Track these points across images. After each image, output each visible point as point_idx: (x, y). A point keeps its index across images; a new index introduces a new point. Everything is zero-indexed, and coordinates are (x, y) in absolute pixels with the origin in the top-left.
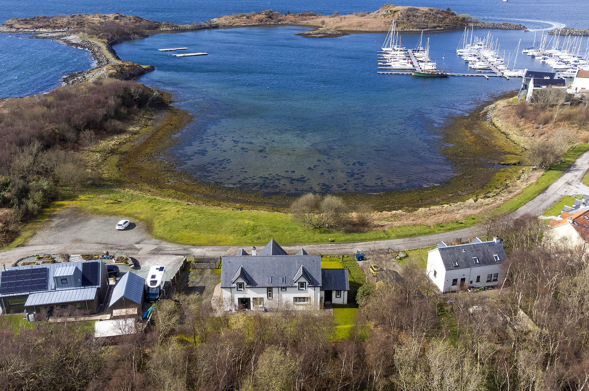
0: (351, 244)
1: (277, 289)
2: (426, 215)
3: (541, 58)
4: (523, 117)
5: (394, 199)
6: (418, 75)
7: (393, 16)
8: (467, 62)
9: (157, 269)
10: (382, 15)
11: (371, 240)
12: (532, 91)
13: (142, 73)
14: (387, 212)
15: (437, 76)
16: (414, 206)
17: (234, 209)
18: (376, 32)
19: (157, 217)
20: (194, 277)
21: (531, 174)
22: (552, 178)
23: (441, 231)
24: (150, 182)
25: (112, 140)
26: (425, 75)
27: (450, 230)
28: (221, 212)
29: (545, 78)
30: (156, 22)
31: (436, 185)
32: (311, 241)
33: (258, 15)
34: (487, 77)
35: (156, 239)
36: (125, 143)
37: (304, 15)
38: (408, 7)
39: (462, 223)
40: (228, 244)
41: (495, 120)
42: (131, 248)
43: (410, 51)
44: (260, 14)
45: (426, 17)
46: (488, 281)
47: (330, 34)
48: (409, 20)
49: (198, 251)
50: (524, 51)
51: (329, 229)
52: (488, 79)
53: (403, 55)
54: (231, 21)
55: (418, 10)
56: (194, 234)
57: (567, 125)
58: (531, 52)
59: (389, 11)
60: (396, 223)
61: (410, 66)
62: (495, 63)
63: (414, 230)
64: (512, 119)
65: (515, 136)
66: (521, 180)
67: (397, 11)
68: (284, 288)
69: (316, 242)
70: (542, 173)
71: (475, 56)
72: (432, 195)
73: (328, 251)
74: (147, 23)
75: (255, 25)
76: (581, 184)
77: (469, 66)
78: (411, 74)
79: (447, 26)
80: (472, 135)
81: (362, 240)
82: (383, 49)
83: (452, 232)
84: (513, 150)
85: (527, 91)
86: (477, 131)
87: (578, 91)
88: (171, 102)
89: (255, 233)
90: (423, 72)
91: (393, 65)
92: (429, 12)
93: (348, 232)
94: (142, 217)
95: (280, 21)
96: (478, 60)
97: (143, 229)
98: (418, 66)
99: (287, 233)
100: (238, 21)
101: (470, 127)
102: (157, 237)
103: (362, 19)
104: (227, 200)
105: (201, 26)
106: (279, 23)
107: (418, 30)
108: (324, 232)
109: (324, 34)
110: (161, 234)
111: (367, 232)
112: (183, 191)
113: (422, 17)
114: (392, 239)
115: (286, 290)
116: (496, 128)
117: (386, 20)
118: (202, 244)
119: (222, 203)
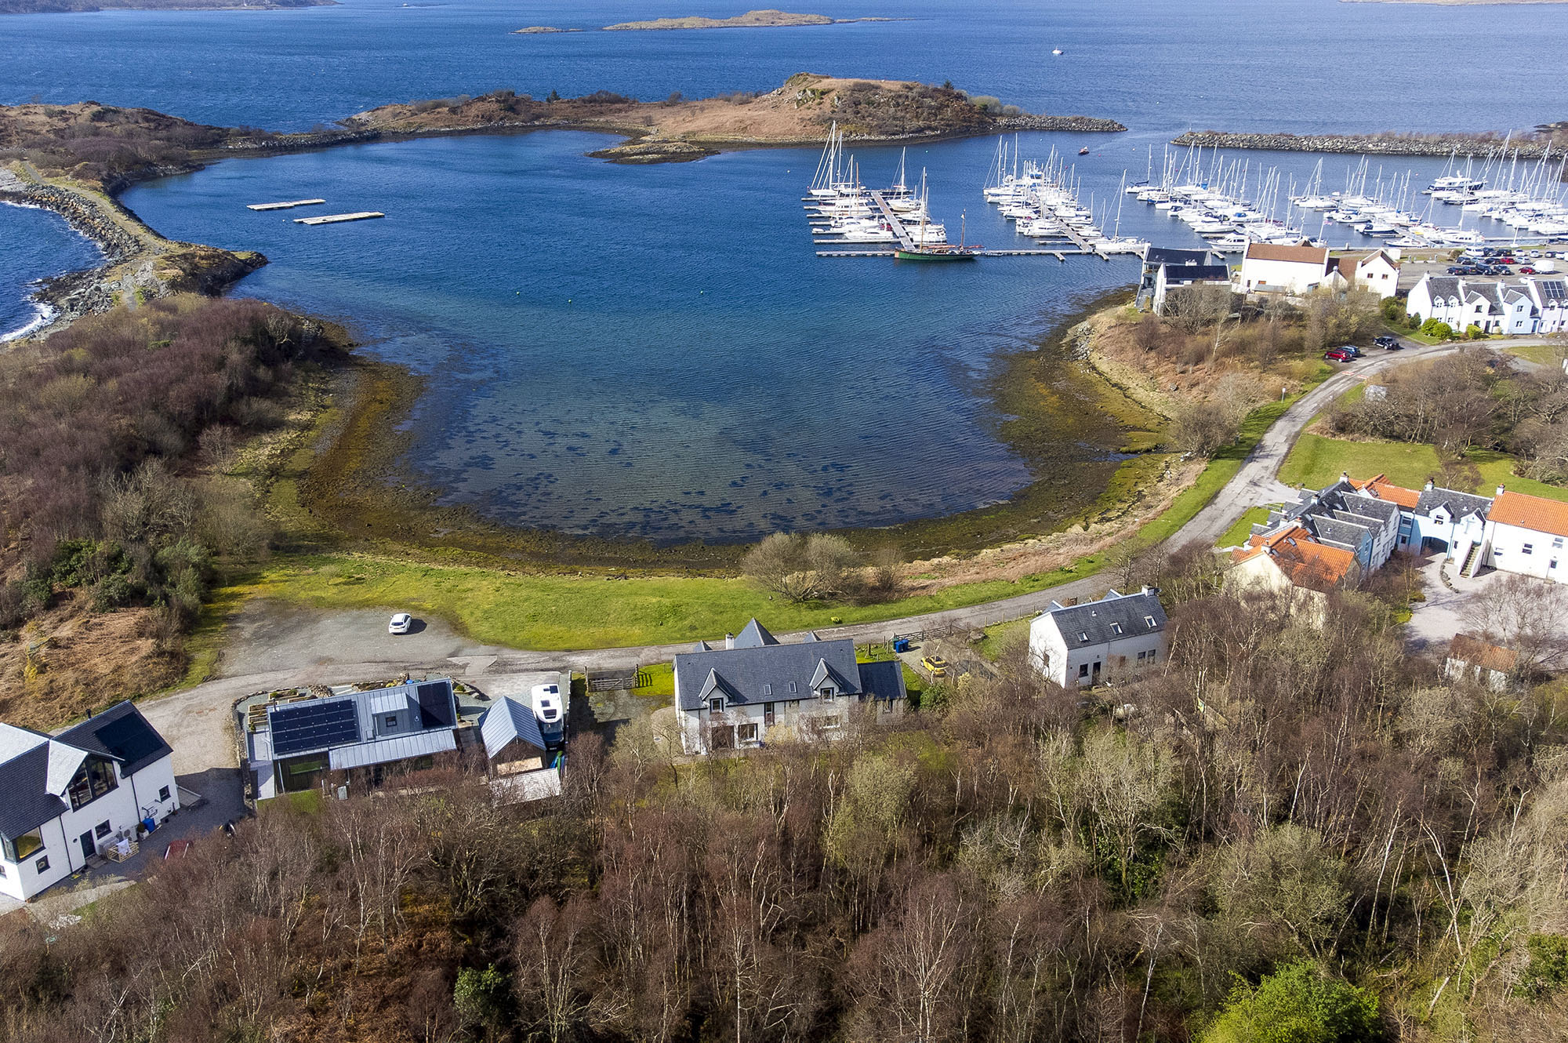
0: (875, 625)
2: (998, 562)
3: (1168, 206)
4: (1151, 349)
5: (926, 537)
7: (820, 104)
8: (1012, 220)
9: (543, 691)
10: (791, 101)
12: (1164, 292)
13: (242, 271)
14: (922, 562)
15: (952, 258)
16: (970, 546)
17: (610, 578)
19: (460, 603)
20: (600, 705)
21: (1182, 469)
22: (1225, 473)
24: (395, 535)
25: (261, 445)
26: (925, 258)
27: (1051, 585)
28: (586, 585)
30: (211, 128)
31: (1001, 502)
32: (797, 625)
33: (479, 104)
34: (1061, 258)
35: (485, 645)
36: (294, 450)
37: (594, 101)
38: (850, 82)
39: (1071, 571)
41: (1095, 357)
42: (445, 665)
43: (877, 195)
44: (484, 100)
45: (898, 105)
46: (1139, 665)
47: (674, 152)
48: (858, 113)
49: (585, 661)
50: (1129, 189)
51: (822, 600)
53: (866, 208)
54: (411, 120)
55: (877, 88)
56: (557, 629)
57: (1239, 365)
58: (1145, 193)
60: (948, 581)
61: (885, 235)
62: (1074, 220)
63: (986, 591)
64: (1131, 355)
65: (1141, 392)
66: (1165, 482)
67: (829, 91)
69: (807, 626)
70: (1204, 465)
71: (1028, 204)
74: (189, 131)
75: (474, 130)
76: (1277, 482)
77: (1018, 229)
79: (948, 125)
80: (1053, 393)
81: (895, 617)
82: (814, 192)
83: (1056, 589)
84: (1140, 421)
85: (1154, 291)
86: (1061, 385)
87: (1253, 287)
88: (351, 345)
90: (919, 251)
92: (904, 92)
93: (863, 603)
94: (428, 605)
95: (538, 117)
96: (1034, 216)
97: (446, 630)
99: (744, 613)
100: (426, 120)
102: (485, 642)
103: (743, 112)
104: (583, 560)
105: (335, 135)
106: (537, 123)
107: (883, 137)
108: (817, 607)
109: (658, 153)
110: (491, 635)
111: (898, 600)
112: (479, 549)
113: (889, 105)
114: (948, 610)
115: (798, 705)
116: (1101, 374)
117: (804, 113)
118: (585, 648)
119: (577, 566)
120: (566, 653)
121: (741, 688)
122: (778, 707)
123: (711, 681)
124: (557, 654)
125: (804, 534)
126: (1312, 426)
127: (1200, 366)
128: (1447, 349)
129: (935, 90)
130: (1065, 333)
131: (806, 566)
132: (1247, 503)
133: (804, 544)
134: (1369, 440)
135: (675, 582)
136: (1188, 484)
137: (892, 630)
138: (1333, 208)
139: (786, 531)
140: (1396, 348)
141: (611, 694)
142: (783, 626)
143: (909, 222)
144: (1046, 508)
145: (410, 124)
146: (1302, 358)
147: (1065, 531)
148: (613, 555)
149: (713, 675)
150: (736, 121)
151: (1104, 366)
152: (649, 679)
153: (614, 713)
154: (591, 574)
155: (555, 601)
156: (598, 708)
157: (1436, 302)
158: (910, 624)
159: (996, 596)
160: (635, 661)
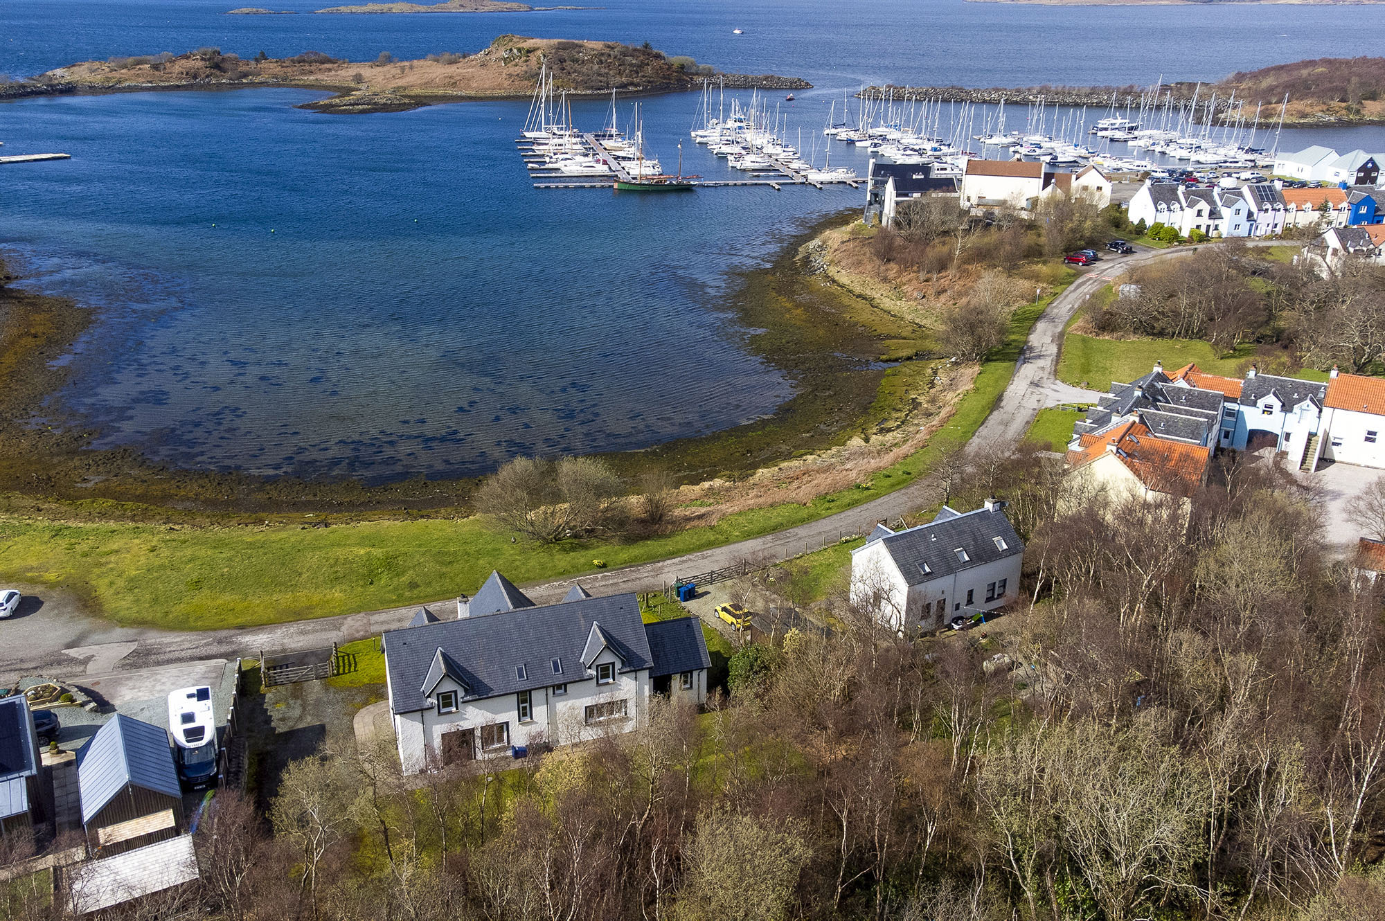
0: (649, 567)
1: (543, 692)
2: (778, 483)
3: (868, 143)
4: (889, 260)
5: (689, 458)
6: (627, 187)
7: (527, 61)
8: (723, 157)
9: (190, 696)
10: (499, 60)
11: (690, 551)
12: (893, 204)
14: (691, 487)
15: (670, 188)
16: (741, 466)
17: (306, 526)
18: (493, 98)
19: (97, 571)
20: (281, 706)
21: (952, 374)
22: (1001, 376)
23: (834, 511)
24: (28, 487)
26: (643, 188)
27: (850, 505)
28: (273, 537)
29: (914, 177)
31: (765, 417)
32: (550, 573)
33: (183, 61)
34: (777, 187)
35: (123, 627)
37: (304, 61)
38: (556, 41)
39: (868, 489)
40: (337, 610)
41: (832, 271)
42: (56, 660)
43: (590, 137)
44: (188, 58)
45: (601, 62)
46: (989, 600)
47: (385, 104)
48: (564, 69)
49: (262, 641)
50: (827, 131)
51: (580, 539)
52: (779, 190)
53: (579, 146)
54: (110, 75)
55: (581, 46)
56: (226, 598)
57: (983, 272)
58: (843, 133)
59: (515, 51)
60: (727, 508)
61: (601, 169)
62: (782, 156)
63: (776, 516)
64: (869, 267)
65: (887, 301)
66: (938, 388)
67: (534, 50)
68: (561, 688)
69: (564, 574)
70: (977, 368)
71: (735, 143)
72: (768, 440)
73: (601, 589)
75: (178, 86)
76: (1058, 382)
77: (730, 164)
78: (611, 187)
79: (649, 82)
80: (797, 306)
81: (671, 555)
82: (527, 134)
84: (894, 330)
85: (883, 206)
86: (804, 298)
88: (8, 278)
89: (398, 575)
90: (637, 182)
91: (563, 169)
92: (607, 51)
93: (630, 540)
94: (51, 576)
95: (245, 75)
96: (744, 152)
97: (69, 609)
98: (619, 168)
99: (481, 562)
100: (126, 76)
101: (786, 289)
102: (123, 622)
103: (453, 70)
104: (273, 506)
105: (23, 87)
106: (244, 81)
107: (589, 92)
108: (573, 548)
109: (368, 104)
110: (134, 613)
111: (672, 534)
112: (139, 498)
113: (593, 63)
114: (735, 543)
115: (566, 691)
116: (842, 286)
117: (512, 70)
118: (265, 622)
119: (264, 515)
120: (237, 632)
121: (483, 673)
122: (537, 696)
123: (438, 667)
124: (224, 633)
125: (552, 459)
126: (1075, 326)
127: (943, 274)
128: (1176, 251)
129: (635, 50)
130: (797, 251)
131: (557, 497)
132: (1035, 405)
133: (552, 471)
134: (1133, 338)
135: (391, 527)
136: (967, 388)
137: (671, 573)
138: (1015, 144)
139: (528, 455)
140: (1129, 252)
141: (297, 689)
142: (531, 575)
143: (624, 158)
144: (815, 422)
145: (108, 79)
146: (1045, 263)
147: (844, 444)
148: (312, 498)
149: (441, 658)
150: (445, 77)
151: (843, 278)
152: (352, 661)
153: (301, 716)
154: (282, 522)
155: (230, 560)
156: (278, 710)
157: (1159, 208)
158: (692, 564)
159: (789, 522)
160: (333, 637)
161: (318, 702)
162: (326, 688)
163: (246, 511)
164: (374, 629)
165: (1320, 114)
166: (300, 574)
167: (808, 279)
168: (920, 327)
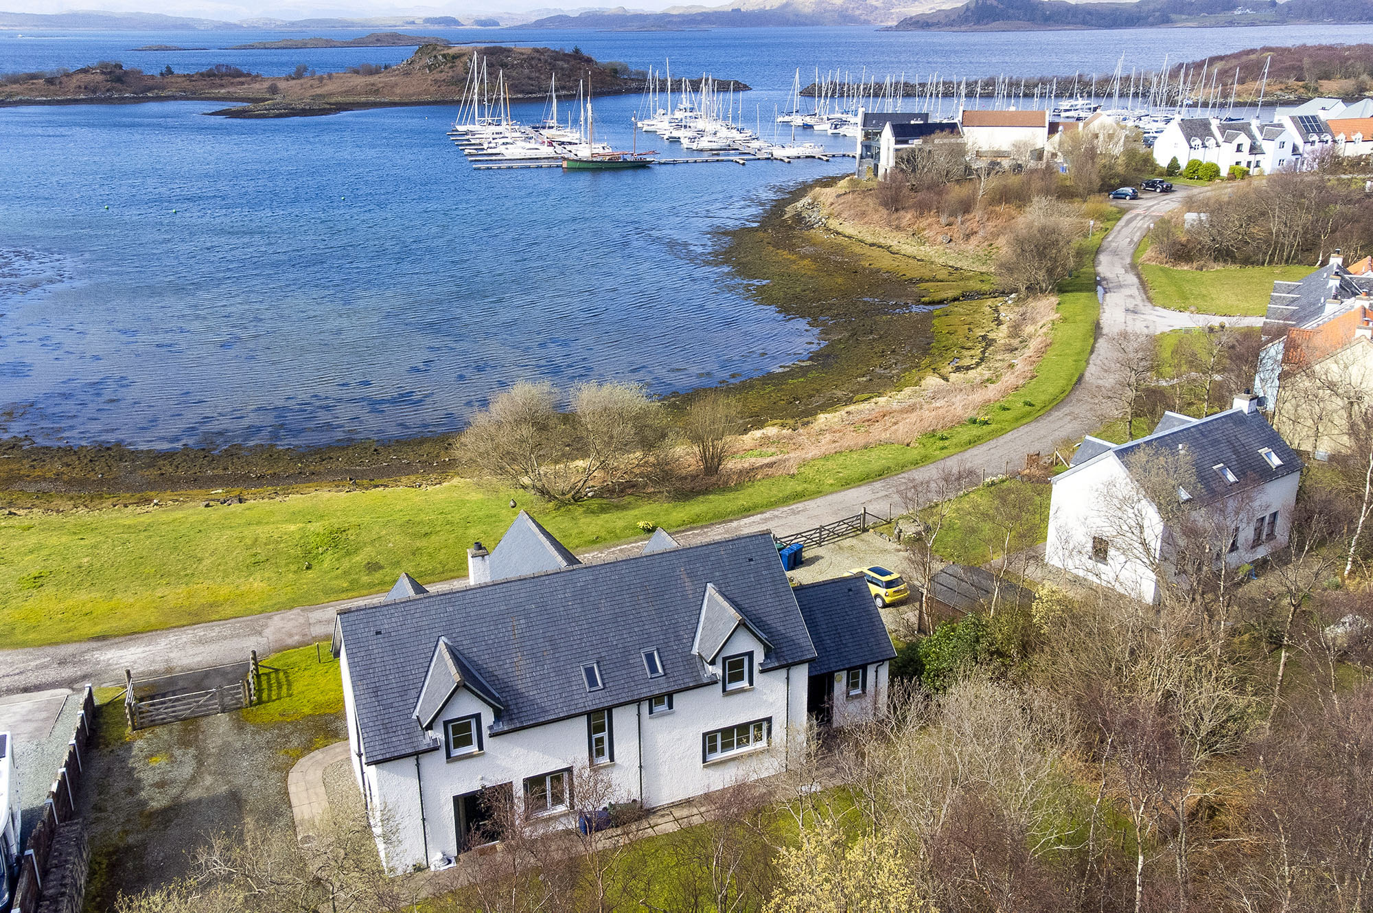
1: (633, 709)
2: (856, 426)
4: (898, 209)
6: (577, 164)
7: (452, 67)
8: (675, 140)
12: (892, 153)
15: (626, 165)
16: (790, 414)
20: (160, 761)
21: (1020, 309)
22: (1087, 306)
29: (912, 122)
31: (802, 364)
34: (741, 162)
37: (214, 75)
39: (988, 423)
40: (255, 607)
41: (833, 224)
43: (527, 129)
45: (531, 66)
46: (1255, 544)
47: (303, 109)
52: (743, 164)
55: (509, 51)
57: (1013, 212)
59: (440, 58)
60: (800, 456)
61: (546, 151)
64: (876, 217)
65: (906, 247)
68: (662, 700)
70: (1053, 299)
72: (815, 386)
75: (76, 100)
77: (685, 146)
78: (560, 166)
80: (802, 258)
82: (460, 127)
84: (927, 273)
85: (877, 158)
86: (808, 250)
89: (348, 553)
91: (504, 153)
92: (536, 55)
93: (682, 496)
95: (150, 89)
98: (566, 151)
101: (784, 244)
103: (375, 79)
106: (149, 94)
111: (740, 487)
114: (831, 493)
115: (671, 706)
116: (849, 237)
117: (437, 76)
118: (140, 628)
119: (153, 493)
120: (94, 645)
121: (524, 681)
122: (624, 721)
123: (443, 671)
124: (71, 649)
126: (1144, 257)
127: (968, 216)
128: (1218, 189)
129: (566, 55)
130: (783, 211)
132: (1146, 331)
134: (1218, 267)
135: (332, 499)
136: (1050, 319)
140: (1168, 190)
141: (190, 727)
143: (569, 143)
144: (868, 366)
146: (1083, 201)
147: (918, 384)
148: (221, 472)
149: (447, 656)
150: (367, 85)
151: (849, 229)
152: (283, 680)
153: (193, 777)
154: (177, 500)
155: (94, 547)
156: (153, 769)
157: (1193, 144)
158: (781, 522)
159: (897, 465)
160: (252, 643)
161: (225, 749)
162: (240, 727)
163: (128, 489)
164: (318, 630)
165: (1279, 93)
166: (200, 560)
167: (806, 233)
168: (957, 269)
